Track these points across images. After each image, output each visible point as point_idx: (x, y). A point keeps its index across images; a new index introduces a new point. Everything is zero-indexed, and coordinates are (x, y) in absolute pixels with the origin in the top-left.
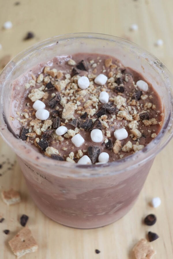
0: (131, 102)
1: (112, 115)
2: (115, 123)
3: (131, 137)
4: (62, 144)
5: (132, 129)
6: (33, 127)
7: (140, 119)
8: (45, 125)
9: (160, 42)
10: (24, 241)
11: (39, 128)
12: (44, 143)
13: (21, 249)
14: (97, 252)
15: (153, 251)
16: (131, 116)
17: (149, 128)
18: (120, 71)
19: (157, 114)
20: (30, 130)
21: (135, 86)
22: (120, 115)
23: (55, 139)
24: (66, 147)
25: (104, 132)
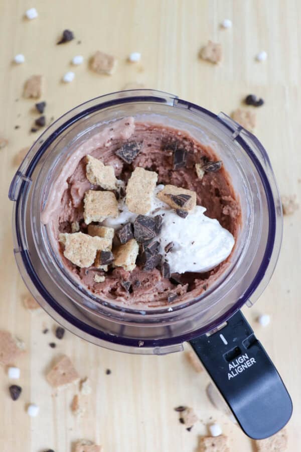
10: (64, 374)
13: (62, 384)
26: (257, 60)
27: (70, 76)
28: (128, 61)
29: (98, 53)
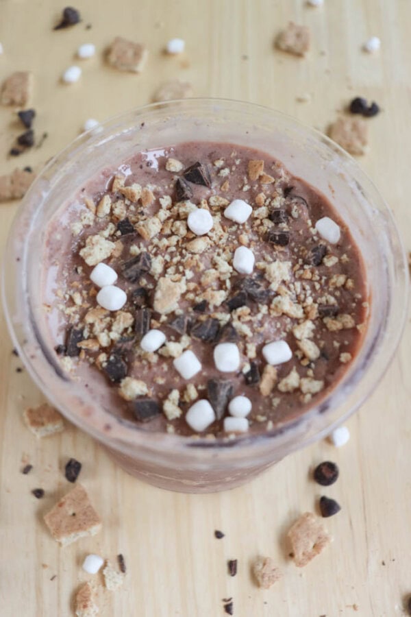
0: (301, 272)
1: (260, 305)
2: (266, 325)
3: (297, 357)
4: (155, 369)
5: (300, 340)
6: (92, 325)
7: (318, 315)
8: (119, 323)
9: (375, 44)
10: (74, 515)
11: (106, 331)
12: (117, 367)
13: (69, 532)
14: (219, 535)
15: (327, 539)
16: (300, 306)
17: (336, 336)
18: (280, 191)
19: (356, 300)
20: (86, 334)
21: (313, 231)
22: (276, 306)
23: (140, 356)
24: (163, 377)
25: (242, 346)
26: (365, 50)
27: (74, 74)
28: (165, 53)
29: (118, 40)
